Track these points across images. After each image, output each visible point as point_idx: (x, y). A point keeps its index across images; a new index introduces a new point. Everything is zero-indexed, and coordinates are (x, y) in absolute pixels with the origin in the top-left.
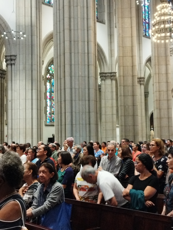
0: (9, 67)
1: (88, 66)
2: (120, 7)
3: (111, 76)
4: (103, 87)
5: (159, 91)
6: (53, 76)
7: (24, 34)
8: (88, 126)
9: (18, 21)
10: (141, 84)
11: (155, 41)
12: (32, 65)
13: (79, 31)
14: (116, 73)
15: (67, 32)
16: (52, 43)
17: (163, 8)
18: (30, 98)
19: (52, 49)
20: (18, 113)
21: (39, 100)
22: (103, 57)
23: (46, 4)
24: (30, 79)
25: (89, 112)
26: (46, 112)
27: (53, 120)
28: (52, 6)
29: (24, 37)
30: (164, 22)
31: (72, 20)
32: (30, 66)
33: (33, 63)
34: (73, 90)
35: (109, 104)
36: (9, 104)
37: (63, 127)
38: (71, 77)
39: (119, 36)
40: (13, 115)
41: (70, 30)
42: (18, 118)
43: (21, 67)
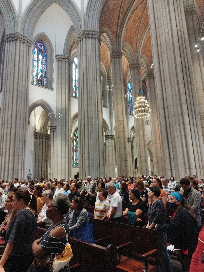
0: (52, 133)
1: (98, 132)
2: (116, 98)
3: (112, 137)
4: (107, 144)
5: (140, 146)
6: (78, 138)
7: (61, 114)
8: (98, 167)
9: (58, 107)
10: (129, 142)
11: (136, 117)
12: (65, 132)
13: (93, 112)
14: (114, 135)
15: (86, 113)
16: (77, 119)
17: (140, 99)
18: (64, 151)
19: (77, 122)
20: (57, 160)
21: (69, 152)
22: (106, 126)
23: (73, 97)
24: (64, 140)
25: (99, 159)
26: (73, 159)
27: (78, 164)
28: (77, 98)
29: (61, 116)
30: (141, 107)
31: (89, 106)
32: (64, 132)
33: (66, 131)
34: (90, 146)
35: (111, 153)
36: (52, 154)
37: (84, 168)
38: (88, 138)
39: (115, 115)
40: (54, 161)
41: (88, 112)
42: (57, 163)
43: (59, 133)
